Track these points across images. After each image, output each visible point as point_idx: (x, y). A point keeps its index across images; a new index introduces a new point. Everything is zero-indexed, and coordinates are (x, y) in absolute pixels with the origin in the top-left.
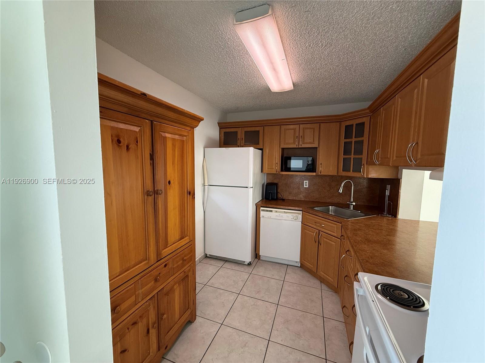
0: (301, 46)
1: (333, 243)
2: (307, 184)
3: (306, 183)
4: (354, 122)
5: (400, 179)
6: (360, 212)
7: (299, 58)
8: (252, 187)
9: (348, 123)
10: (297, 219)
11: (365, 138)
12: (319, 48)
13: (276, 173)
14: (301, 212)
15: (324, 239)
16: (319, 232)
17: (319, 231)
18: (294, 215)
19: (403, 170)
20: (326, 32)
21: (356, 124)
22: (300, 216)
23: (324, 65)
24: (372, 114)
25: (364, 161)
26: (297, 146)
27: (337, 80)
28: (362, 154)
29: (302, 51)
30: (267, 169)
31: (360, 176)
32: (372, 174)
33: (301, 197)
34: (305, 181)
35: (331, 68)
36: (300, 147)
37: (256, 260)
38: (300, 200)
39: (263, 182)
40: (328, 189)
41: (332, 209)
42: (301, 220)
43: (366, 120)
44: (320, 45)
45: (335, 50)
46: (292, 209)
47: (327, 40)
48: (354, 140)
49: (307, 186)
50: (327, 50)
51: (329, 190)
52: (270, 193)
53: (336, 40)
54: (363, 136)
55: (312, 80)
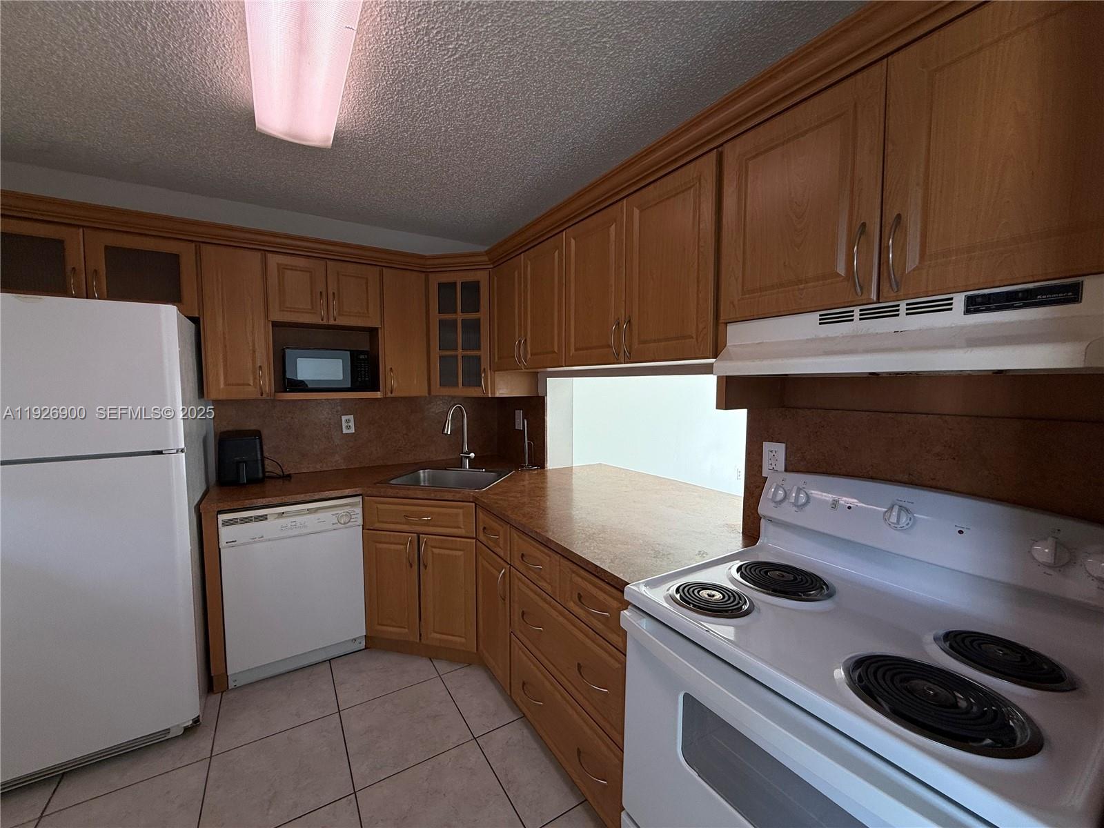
0: (406, 19)
1: (460, 553)
2: (352, 424)
3: (348, 421)
4: (459, 278)
5: (544, 397)
6: (485, 471)
7: (382, 52)
8: (182, 451)
9: (446, 278)
10: (349, 521)
11: (483, 315)
12: (445, 55)
13: (259, 397)
14: (359, 499)
15: (434, 550)
16: (419, 537)
17: (418, 534)
18: (340, 511)
19: (548, 379)
20: (480, 16)
21: (462, 283)
22: (359, 510)
23: (430, 112)
24: (492, 266)
25: (485, 363)
26: (322, 320)
27: (438, 167)
28: (479, 348)
29: (402, 38)
30: (222, 386)
31: (481, 395)
32: (500, 389)
33: (337, 461)
34: (344, 418)
35: (440, 128)
36: (332, 322)
37: (215, 698)
38: (335, 468)
39: (204, 433)
40: (405, 432)
41: (424, 477)
42: (360, 521)
43: (482, 277)
44: (450, 46)
45: (474, 84)
46: (334, 496)
47: (473, 42)
48: (460, 316)
49: (352, 430)
50: (458, 71)
51: (406, 434)
52: (238, 463)
53: (488, 55)
54: (478, 311)
55: (383, 142)
